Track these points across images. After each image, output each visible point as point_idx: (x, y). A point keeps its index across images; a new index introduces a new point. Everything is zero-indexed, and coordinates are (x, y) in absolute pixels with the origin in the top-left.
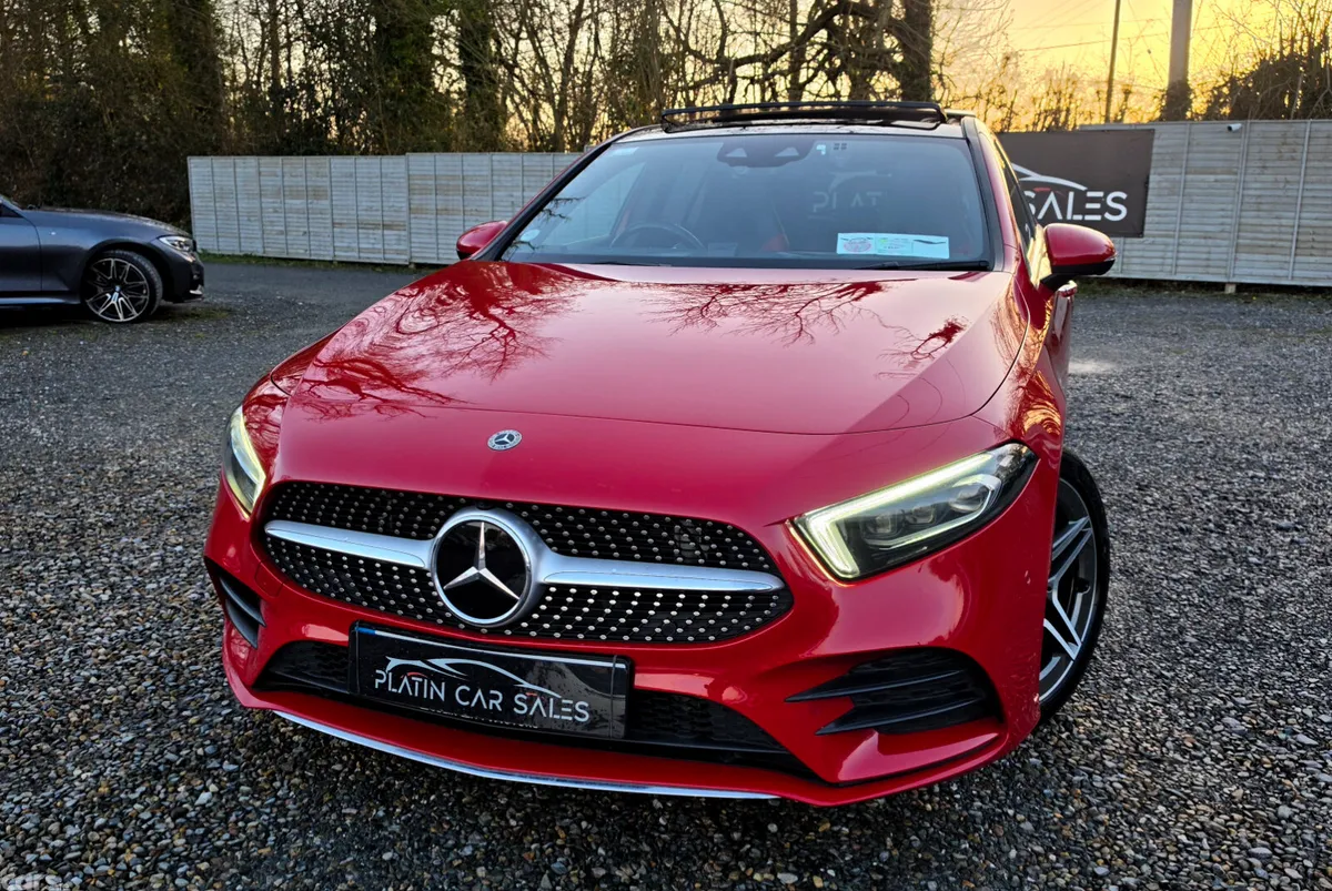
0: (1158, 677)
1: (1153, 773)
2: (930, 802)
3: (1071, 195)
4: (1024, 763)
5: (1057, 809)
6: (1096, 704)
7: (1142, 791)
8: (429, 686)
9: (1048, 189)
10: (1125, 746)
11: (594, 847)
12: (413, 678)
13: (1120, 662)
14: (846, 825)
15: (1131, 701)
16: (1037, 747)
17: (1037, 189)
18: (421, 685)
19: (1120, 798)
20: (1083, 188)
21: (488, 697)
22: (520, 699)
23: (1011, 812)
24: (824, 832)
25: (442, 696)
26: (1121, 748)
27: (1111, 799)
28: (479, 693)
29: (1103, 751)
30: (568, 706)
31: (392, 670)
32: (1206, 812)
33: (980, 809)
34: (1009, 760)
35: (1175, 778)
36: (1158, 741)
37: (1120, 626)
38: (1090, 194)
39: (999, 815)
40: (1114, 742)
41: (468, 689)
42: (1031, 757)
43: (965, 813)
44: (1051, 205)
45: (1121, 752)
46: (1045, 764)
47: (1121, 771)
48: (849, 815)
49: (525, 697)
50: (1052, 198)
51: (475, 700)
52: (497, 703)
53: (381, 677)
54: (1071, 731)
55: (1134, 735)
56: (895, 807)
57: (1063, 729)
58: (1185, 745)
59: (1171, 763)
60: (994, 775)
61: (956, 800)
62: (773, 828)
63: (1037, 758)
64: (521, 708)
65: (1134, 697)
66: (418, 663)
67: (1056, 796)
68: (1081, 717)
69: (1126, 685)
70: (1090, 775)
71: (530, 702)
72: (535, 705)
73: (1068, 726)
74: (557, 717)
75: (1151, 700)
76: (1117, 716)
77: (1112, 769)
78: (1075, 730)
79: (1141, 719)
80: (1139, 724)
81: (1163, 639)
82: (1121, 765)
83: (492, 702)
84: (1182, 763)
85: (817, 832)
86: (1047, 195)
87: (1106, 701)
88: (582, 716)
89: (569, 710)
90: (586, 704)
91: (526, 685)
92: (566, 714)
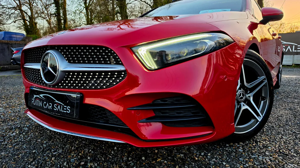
0: (294, 133)
1: (283, 158)
2: (198, 157)
3: (294, 46)
4: (236, 151)
5: (242, 164)
6: (269, 138)
7: (277, 163)
8: (39, 102)
9: (288, 45)
10: (275, 149)
11: (88, 157)
12: (37, 100)
13: (282, 128)
14: (166, 161)
15: (282, 138)
16: (243, 146)
17: (285, 45)
19: (267, 164)
20: (297, 45)
22: (55, 106)
23: (224, 163)
24: (158, 161)
25: (41, 105)
26: (274, 150)
27: (263, 164)
28: (48, 104)
29: (267, 150)
30: (65, 108)
31: (34, 99)
33: (214, 161)
34: (232, 149)
35: (292, 161)
36: (288, 149)
37: (285, 120)
38: (298, 46)
39: (220, 164)
40: (272, 148)
41: (46, 103)
42: (240, 149)
43: (208, 162)
44: (289, 48)
45: (273, 151)
46: (244, 151)
47: (271, 156)
48: (169, 158)
49: (56, 105)
50: (289, 47)
54: (257, 144)
55: (280, 147)
56: (185, 157)
57: (254, 143)
58: (299, 152)
59: (291, 156)
60: (225, 153)
61: (207, 158)
62: (143, 158)
63: (242, 149)
65: (283, 137)
66: (38, 96)
67: (243, 161)
68: (263, 141)
69: (282, 134)
70: (259, 156)
71: (57, 107)
72: (58, 107)
73: (256, 142)
74: (63, 111)
75: (289, 138)
76: (275, 141)
77: (268, 155)
78: (259, 143)
79: (284, 143)
80: (283, 144)
81: (298, 124)
82: (271, 154)
84: (296, 157)
85: (156, 161)
86: (288, 46)
87: (273, 137)
88: (68, 111)
89: (66, 109)
90: (70, 107)
91: (57, 101)
92: (65, 110)
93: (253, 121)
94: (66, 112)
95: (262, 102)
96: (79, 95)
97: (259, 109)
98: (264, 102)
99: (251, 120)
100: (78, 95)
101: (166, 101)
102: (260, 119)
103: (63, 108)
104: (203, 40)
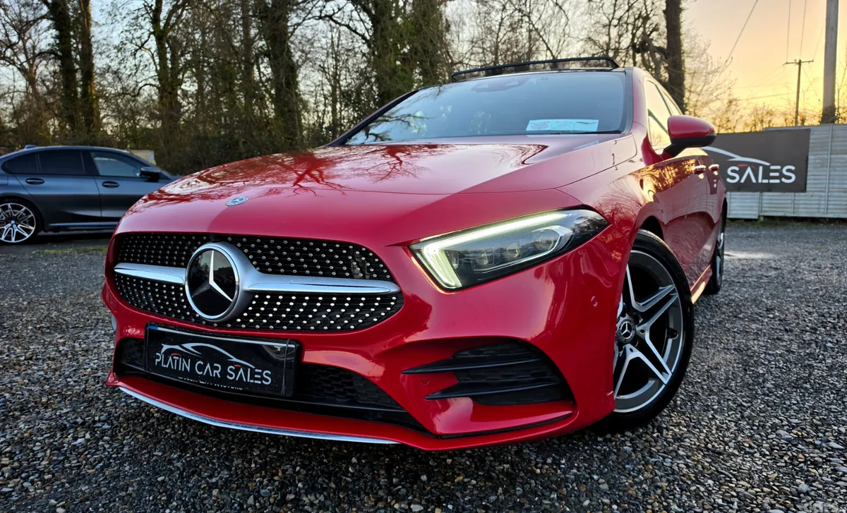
0: (738, 406)
1: (713, 460)
2: (541, 468)
3: (761, 168)
4: (619, 450)
5: (631, 477)
6: (688, 419)
7: (699, 471)
8: (182, 362)
10: (697, 444)
11: (297, 482)
12: (174, 357)
13: (715, 397)
14: (475, 479)
15: (714, 418)
16: (632, 440)
18: (178, 361)
19: (681, 474)
20: (767, 164)
21: (213, 368)
22: (231, 369)
23: (596, 477)
24: (458, 483)
25: (188, 369)
26: (695, 444)
27: (673, 474)
28: (208, 366)
29: (680, 446)
30: (258, 373)
31: (164, 353)
32: (743, 486)
33: (575, 474)
34: (609, 448)
35: (728, 464)
36: (723, 441)
37: (723, 378)
38: (772, 168)
39: (587, 479)
40: (691, 441)
41: (202, 363)
42: (626, 445)
43: (562, 476)
44: (749, 175)
45: (693, 446)
46: (634, 451)
47: (688, 457)
48: (480, 473)
49: (234, 368)
50: (749, 170)
51: (206, 370)
52: (218, 372)
53: (158, 357)
54: (661, 433)
55: (708, 438)
56: (514, 470)
57: (656, 431)
58: (743, 445)
59: (729, 455)
60: (595, 456)
61: (560, 468)
62: (424, 478)
63: (630, 447)
64: (231, 376)
65: (716, 416)
66: (177, 347)
67: (633, 470)
68: (674, 426)
69: (713, 410)
70: (664, 458)
71: (236, 371)
72: (240, 373)
73: (660, 430)
74: (252, 381)
75: (729, 419)
76: (699, 426)
77: (682, 456)
78: (665, 432)
79: (717, 429)
80: (714, 432)
81: (750, 385)
82: (690, 454)
83: (215, 371)
84: (738, 456)
85: (453, 482)
86: (746, 168)
87: (695, 417)
88: (267, 381)
89: (259, 376)
90: (270, 373)
91: (235, 360)
92: (257, 379)
93: (651, 383)
94: (260, 382)
95: (670, 341)
96: (293, 346)
97: (663, 357)
98: (673, 341)
99: (646, 382)
100: (289, 346)
101: (482, 352)
102: (665, 379)
103: (253, 373)
104: (548, 228)
